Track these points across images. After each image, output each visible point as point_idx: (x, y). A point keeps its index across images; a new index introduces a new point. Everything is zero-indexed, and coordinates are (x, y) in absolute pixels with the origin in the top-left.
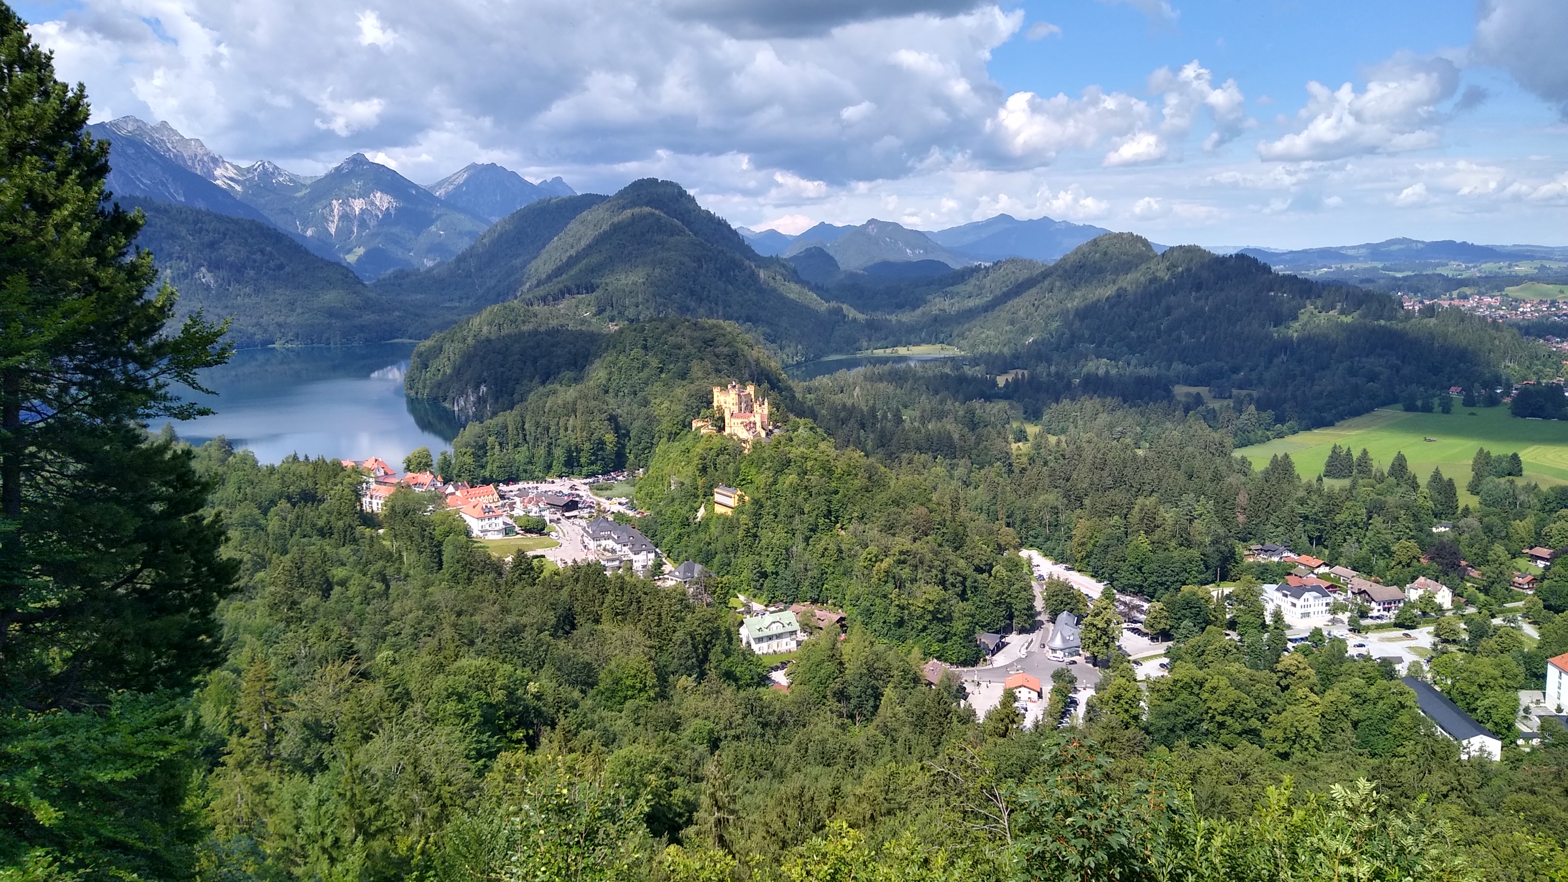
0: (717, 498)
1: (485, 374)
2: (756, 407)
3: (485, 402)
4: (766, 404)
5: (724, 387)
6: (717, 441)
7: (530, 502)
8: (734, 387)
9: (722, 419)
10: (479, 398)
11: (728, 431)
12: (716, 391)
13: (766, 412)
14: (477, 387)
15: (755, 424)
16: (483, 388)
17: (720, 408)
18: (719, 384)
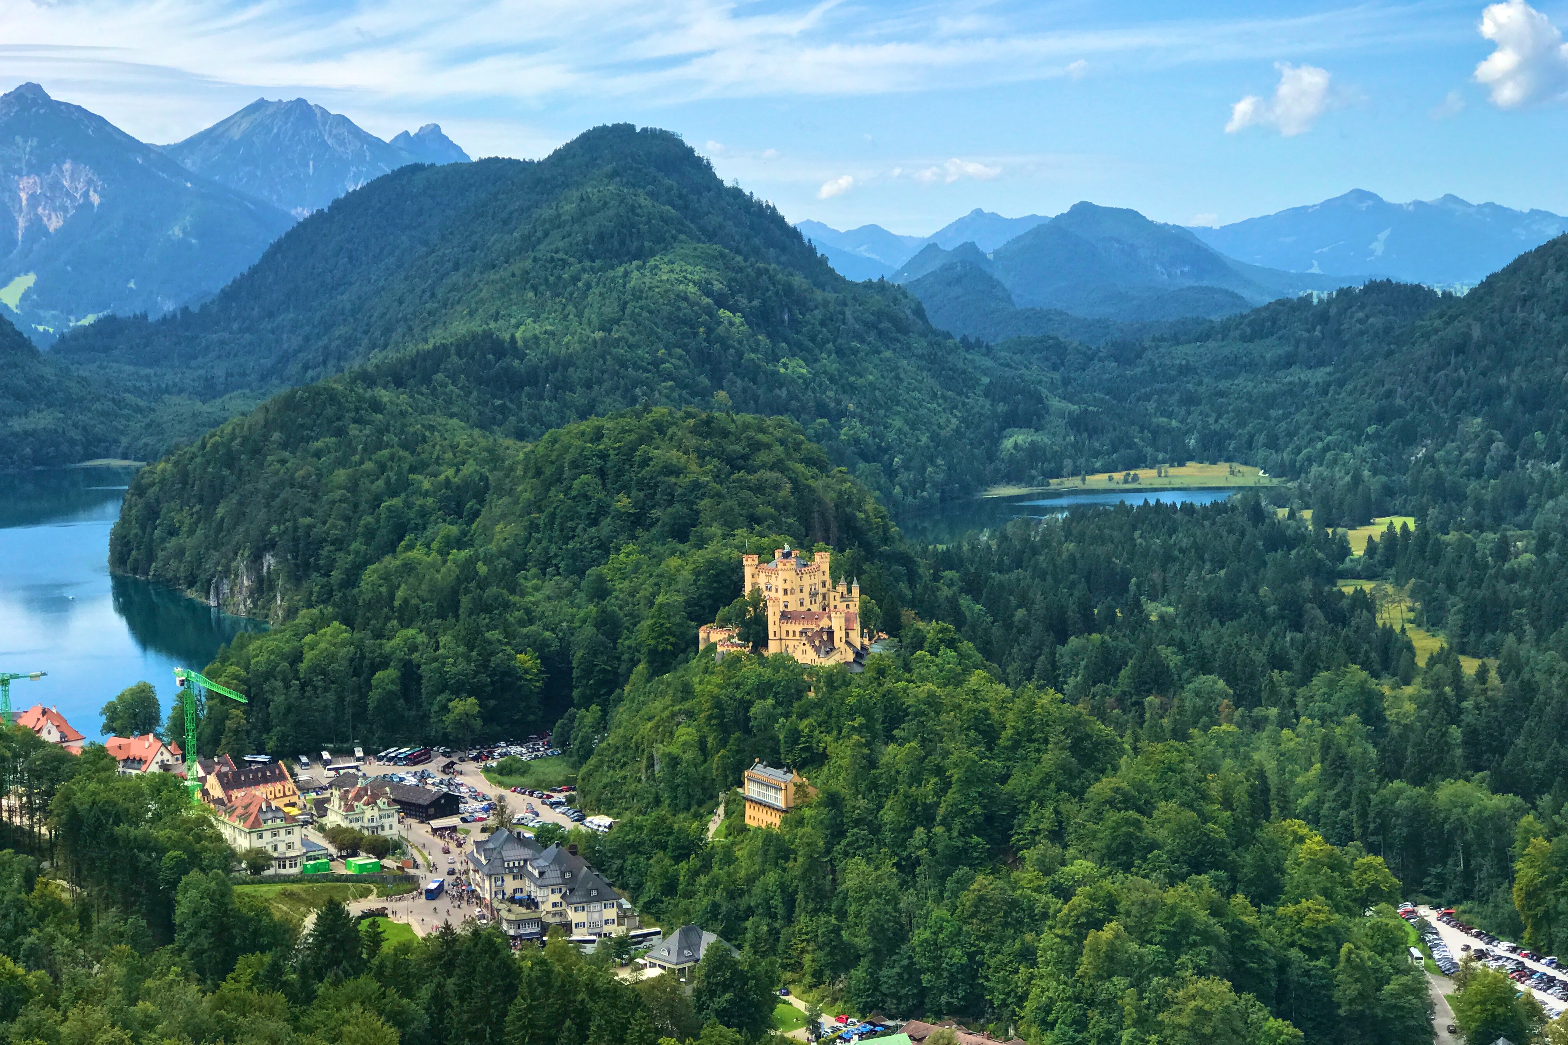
0: (751, 790)
1: (274, 529)
2: (833, 597)
3: (272, 587)
4: (856, 591)
5: (765, 555)
6: (751, 671)
7: (358, 797)
8: (787, 555)
9: (761, 622)
10: (260, 580)
11: (773, 648)
12: (750, 563)
13: (855, 608)
14: (257, 558)
15: (831, 634)
16: (269, 561)
17: (758, 600)
18: (759, 551)
